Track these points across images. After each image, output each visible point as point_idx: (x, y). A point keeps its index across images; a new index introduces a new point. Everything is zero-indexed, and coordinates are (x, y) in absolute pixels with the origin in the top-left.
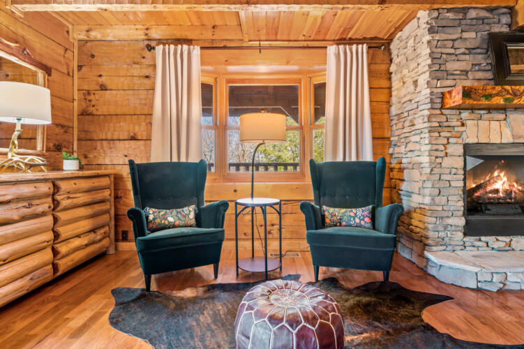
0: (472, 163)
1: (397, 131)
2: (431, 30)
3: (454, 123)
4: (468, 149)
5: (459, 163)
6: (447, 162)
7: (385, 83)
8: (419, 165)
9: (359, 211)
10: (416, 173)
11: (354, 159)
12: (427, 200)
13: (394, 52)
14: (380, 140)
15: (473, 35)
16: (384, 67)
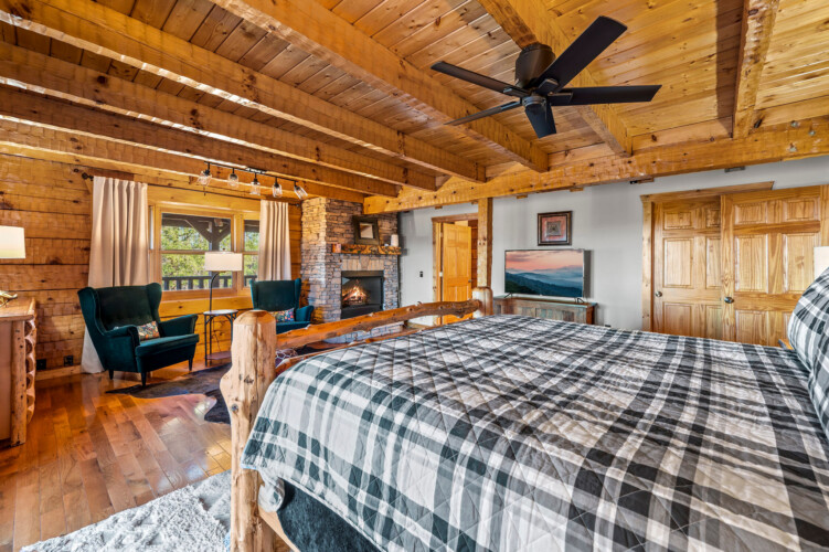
0: (346, 281)
1: (306, 260)
2: (327, 210)
3: (337, 261)
4: (344, 274)
5: (339, 281)
6: (334, 281)
7: (297, 228)
8: (319, 283)
9: (287, 312)
10: (318, 287)
11: (279, 279)
12: (324, 302)
13: (305, 210)
14: (296, 265)
15: (345, 215)
16: (298, 217)
